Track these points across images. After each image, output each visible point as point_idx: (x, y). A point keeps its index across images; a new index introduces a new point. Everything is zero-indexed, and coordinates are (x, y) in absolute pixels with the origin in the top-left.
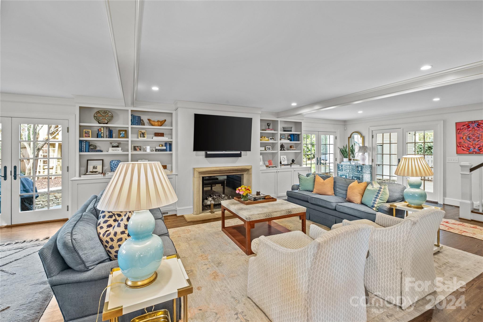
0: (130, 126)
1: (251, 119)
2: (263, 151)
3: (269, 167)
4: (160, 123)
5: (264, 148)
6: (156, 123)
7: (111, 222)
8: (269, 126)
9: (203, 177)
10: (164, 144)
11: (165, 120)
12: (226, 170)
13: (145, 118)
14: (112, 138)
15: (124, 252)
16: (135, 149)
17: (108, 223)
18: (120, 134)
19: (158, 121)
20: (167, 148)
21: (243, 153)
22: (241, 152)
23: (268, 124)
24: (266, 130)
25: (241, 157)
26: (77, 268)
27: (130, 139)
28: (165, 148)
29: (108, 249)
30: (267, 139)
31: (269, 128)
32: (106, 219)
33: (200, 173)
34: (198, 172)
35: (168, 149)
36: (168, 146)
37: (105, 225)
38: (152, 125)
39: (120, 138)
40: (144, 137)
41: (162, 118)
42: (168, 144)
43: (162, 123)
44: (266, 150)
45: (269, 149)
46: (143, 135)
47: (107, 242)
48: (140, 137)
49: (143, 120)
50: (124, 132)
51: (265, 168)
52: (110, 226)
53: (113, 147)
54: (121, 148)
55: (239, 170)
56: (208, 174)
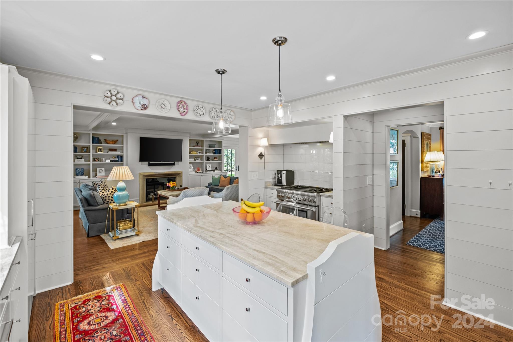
0: (91, 145)
1: (182, 141)
2: (193, 161)
3: (198, 172)
4: (114, 142)
5: (193, 159)
6: (111, 142)
7: (103, 191)
8: (197, 144)
9: (146, 179)
10: (116, 157)
11: (118, 140)
12: (163, 174)
13: (102, 139)
14: (77, 152)
15: (116, 196)
16: (94, 160)
17: (102, 192)
18: (83, 150)
19: (113, 141)
20: (119, 159)
21: (176, 163)
22: (174, 162)
23: (197, 142)
24: (195, 147)
25: (174, 165)
26: (94, 205)
27: (91, 154)
28: (117, 159)
29: (104, 201)
30: (196, 153)
31: (197, 145)
32: (101, 190)
33: (145, 176)
34: (143, 176)
35: (120, 160)
36: (120, 158)
37: (101, 193)
38: (108, 143)
39: (83, 152)
40: (102, 152)
41: (115, 139)
42: (120, 157)
43: (115, 142)
44: (195, 161)
45: (198, 160)
46: (101, 150)
47: (104, 198)
48: (99, 152)
49: (100, 140)
50: (86, 149)
51: (194, 173)
52: (103, 193)
53: (77, 159)
54: (84, 160)
55: (173, 174)
56: (150, 177)
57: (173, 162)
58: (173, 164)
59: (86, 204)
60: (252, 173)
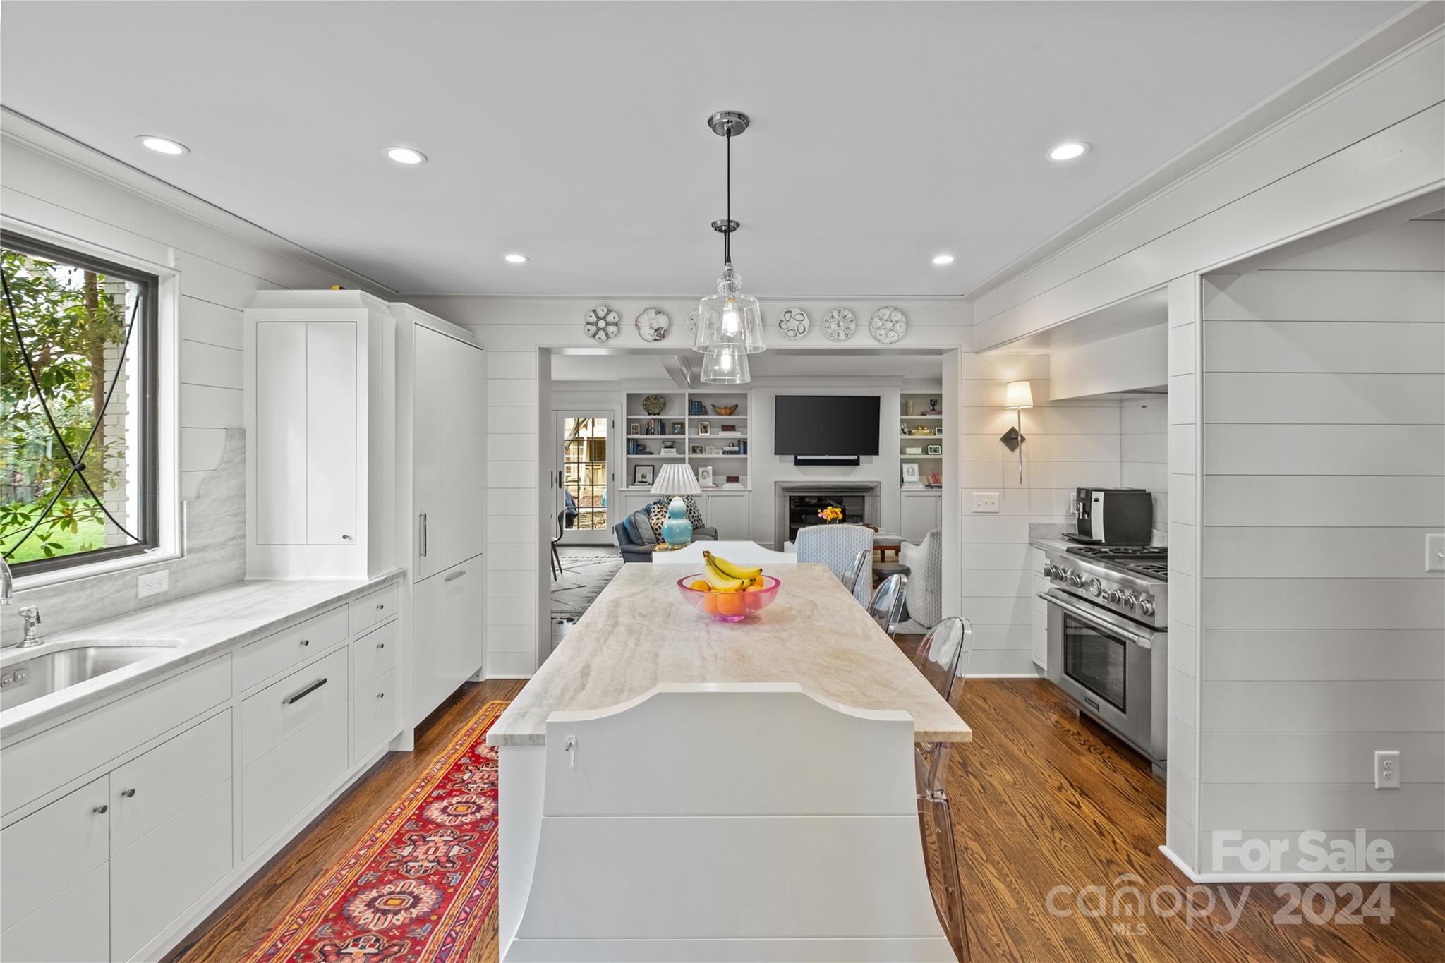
0: (687, 417)
1: (876, 400)
2: (919, 454)
3: (932, 487)
4: (728, 411)
5: (920, 449)
6: (723, 411)
7: (659, 516)
8: (934, 406)
9: (790, 497)
10: (736, 443)
11: (737, 406)
13: (708, 404)
14: (665, 434)
15: (666, 527)
16: (694, 450)
17: (657, 517)
18: (675, 429)
19: (726, 408)
20: (739, 449)
21: (862, 458)
22: (859, 458)
23: (931, 401)
24: (925, 415)
25: (858, 464)
26: (636, 542)
27: (687, 436)
28: (736, 449)
29: (657, 536)
30: (928, 431)
31: (934, 410)
32: (656, 513)
33: (786, 490)
34: (781, 490)
35: (742, 451)
36: (742, 447)
37: (655, 518)
38: (719, 414)
39: (674, 434)
40: (706, 432)
41: (730, 402)
42: (742, 443)
43: (732, 410)
44: (927, 454)
45: (936, 451)
46: (705, 429)
47: (657, 529)
48: (701, 432)
49: (705, 407)
50: (679, 426)
51: (921, 487)
52: (658, 519)
53: (666, 447)
54: (675, 449)
55: (854, 488)
56: (800, 492)
57: (855, 457)
58: (856, 463)
59: (624, 540)
60: (974, 493)
